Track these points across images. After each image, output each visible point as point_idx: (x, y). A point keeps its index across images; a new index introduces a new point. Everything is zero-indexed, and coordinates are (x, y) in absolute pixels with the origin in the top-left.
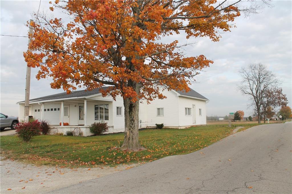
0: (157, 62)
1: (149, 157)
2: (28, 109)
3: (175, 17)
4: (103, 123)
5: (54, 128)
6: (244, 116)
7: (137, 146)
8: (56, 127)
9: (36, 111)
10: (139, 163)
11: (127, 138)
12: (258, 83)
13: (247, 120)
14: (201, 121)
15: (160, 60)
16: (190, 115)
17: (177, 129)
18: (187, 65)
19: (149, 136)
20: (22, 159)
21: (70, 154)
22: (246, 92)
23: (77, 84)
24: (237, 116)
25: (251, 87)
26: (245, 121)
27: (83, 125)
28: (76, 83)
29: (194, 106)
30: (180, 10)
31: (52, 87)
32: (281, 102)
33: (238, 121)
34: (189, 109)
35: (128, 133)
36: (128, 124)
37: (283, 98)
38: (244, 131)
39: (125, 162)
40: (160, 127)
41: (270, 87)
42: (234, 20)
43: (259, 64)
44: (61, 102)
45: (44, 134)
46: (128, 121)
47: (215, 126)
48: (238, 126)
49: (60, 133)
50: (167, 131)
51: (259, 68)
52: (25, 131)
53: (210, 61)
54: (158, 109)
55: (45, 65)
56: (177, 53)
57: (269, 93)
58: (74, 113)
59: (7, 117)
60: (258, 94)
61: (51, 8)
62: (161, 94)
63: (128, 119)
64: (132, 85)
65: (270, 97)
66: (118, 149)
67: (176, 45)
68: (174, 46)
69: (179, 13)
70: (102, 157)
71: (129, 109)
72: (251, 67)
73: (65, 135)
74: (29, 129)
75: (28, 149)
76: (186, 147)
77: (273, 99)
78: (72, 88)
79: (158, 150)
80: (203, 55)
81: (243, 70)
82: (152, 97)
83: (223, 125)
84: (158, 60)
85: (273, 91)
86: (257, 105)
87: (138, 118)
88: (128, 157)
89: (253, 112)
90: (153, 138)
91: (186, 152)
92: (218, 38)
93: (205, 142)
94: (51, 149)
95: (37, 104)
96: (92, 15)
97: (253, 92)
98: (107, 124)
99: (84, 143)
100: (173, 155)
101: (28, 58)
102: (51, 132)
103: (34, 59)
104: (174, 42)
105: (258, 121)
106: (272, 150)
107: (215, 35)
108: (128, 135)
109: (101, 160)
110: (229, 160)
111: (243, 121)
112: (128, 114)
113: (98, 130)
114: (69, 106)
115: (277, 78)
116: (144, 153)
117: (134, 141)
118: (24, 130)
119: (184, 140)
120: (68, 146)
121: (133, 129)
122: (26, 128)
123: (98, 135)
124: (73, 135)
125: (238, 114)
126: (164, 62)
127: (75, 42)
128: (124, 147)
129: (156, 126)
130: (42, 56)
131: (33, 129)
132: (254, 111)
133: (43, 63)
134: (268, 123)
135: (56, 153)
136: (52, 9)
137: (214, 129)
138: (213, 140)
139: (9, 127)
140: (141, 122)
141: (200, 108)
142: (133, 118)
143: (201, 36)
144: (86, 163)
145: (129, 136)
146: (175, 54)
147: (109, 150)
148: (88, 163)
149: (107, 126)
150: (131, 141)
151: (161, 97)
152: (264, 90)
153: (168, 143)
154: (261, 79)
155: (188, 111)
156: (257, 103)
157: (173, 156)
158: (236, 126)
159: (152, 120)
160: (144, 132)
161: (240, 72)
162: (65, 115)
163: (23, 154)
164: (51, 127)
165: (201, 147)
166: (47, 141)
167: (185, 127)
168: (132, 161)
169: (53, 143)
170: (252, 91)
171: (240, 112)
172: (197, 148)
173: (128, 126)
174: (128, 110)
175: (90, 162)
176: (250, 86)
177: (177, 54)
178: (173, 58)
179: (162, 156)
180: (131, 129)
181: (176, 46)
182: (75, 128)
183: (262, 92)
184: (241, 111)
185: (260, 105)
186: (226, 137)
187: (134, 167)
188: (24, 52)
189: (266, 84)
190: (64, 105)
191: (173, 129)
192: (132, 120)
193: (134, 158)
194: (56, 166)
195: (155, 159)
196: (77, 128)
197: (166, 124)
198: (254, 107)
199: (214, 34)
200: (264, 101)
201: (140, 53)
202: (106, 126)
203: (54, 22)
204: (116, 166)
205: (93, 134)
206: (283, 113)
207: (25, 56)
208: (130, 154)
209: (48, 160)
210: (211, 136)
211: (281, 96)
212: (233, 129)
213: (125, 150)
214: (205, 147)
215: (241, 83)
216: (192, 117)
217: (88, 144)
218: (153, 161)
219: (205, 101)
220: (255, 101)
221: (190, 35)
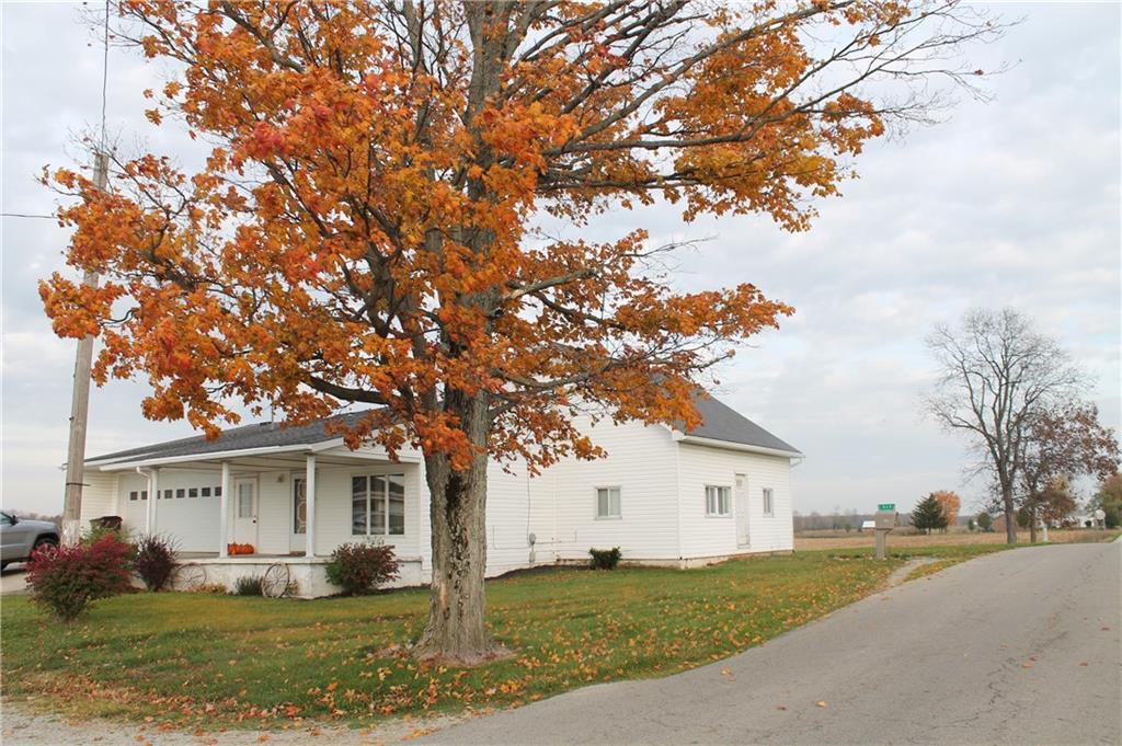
0: (566, 313)
1: (515, 687)
2: (77, 494)
3: (634, 141)
4: (376, 546)
5: (192, 565)
6: (961, 510)
7: (476, 642)
8: (199, 561)
9: (134, 496)
10: (468, 714)
11: (441, 612)
12: (1001, 386)
13: (971, 527)
14: (774, 536)
15: (577, 307)
16: (725, 515)
17: (674, 570)
18: (682, 324)
19: (551, 600)
20: (26, 691)
21: (214, 673)
22: (955, 421)
23: (246, 402)
24: (932, 515)
25: (976, 403)
26: (964, 532)
27: (302, 554)
28: (241, 398)
29: (741, 478)
30: (655, 113)
31: (147, 415)
32: (1096, 456)
33: (938, 530)
34: (720, 489)
35: (443, 592)
36: (443, 556)
37: (1102, 444)
38: (932, 576)
39: (414, 709)
40: (606, 561)
41: (1048, 400)
42: (862, 147)
43: (1005, 313)
44: (221, 463)
45: (153, 587)
46: (442, 546)
47: (824, 557)
48: (913, 555)
49: (216, 584)
50: (632, 578)
51: (1004, 327)
52: (62, 579)
53: (779, 307)
54: (599, 490)
55: (124, 329)
56: (645, 279)
57: (1048, 422)
58: (275, 505)
59: (13, 521)
60: (1003, 427)
61: (151, 113)
62: (587, 439)
63: (444, 537)
64: (459, 405)
65: (1054, 439)
66: (401, 656)
67: (640, 247)
68: (632, 253)
69: (652, 126)
70: (331, 687)
71: (446, 495)
72: (973, 323)
73: (231, 593)
74: (79, 569)
75: (60, 651)
76: (675, 646)
77: (1065, 446)
78: (223, 417)
79: (558, 660)
80: (750, 285)
81: (941, 338)
82: (550, 451)
83: (857, 553)
84: (571, 306)
85: (1062, 415)
86: (1001, 470)
87: (484, 532)
88: (432, 687)
89: (984, 498)
90: (565, 609)
91: (669, 668)
92: (807, 217)
93: (760, 626)
94: (152, 650)
95: (133, 470)
96: (261, 142)
97: (984, 418)
98: (392, 550)
99: (288, 627)
100: (613, 679)
101: (54, 303)
102: (179, 582)
103: (81, 306)
104: (633, 234)
105: (1006, 535)
106: (1011, 660)
107: (791, 208)
108: (442, 598)
109: (326, 699)
110: (822, 703)
111: (958, 533)
112: (444, 517)
113: (358, 574)
114: (258, 480)
115: (1072, 364)
116: (500, 671)
117: (467, 622)
118: (55, 574)
119: (680, 615)
120: (222, 637)
121: (463, 574)
122: (65, 568)
123: (359, 594)
124: (261, 593)
125: (936, 503)
126: (596, 313)
127: (234, 242)
128: (427, 645)
129: (591, 557)
130: (112, 293)
131: (96, 571)
132: (987, 495)
133: (117, 321)
134: (1046, 540)
135: (161, 669)
136: (154, 117)
137: (816, 568)
138: (794, 617)
139: (21, 560)
140: (533, 543)
141: (767, 487)
142: (461, 532)
143: (736, 211)
144: (265, 712)
145: (447, 603)
146: (636, 281)
147: (370, 655)
148: (270, 711)
149: (394, 559)
150: (452, 623)
151: (584, 450)
152: (1029, 411)
153: (611, 631)
154: (1011, 371)
155: (717, 498)
156: (1000, 464)
157: (611, 684)
158: (905, 557)
159: (576, 533)
160: (540, 581)
161: (931, 343)
162: (240, 516)
163: (36, 670)
164: (178, 561)
165: (739, 644)
166: (150, 616)
167: (705, 563)
168: (444, 704)
169: (168, 628)
170: (980, 416)
171: (945, 498)
172: (719, 648)
173: (442, 564)
174: (443, 502)
175: (282, 707)
176: (972, 398)
177: (644, 283)
178: (630, 299)
179: (567, 683)
180: (455, 576)
181: (639, 252)
182: (272, 566)
183: (1020, 418)
184: (949, 492)
185: (1014, 469)
186: (852, 601)
187: (440, 729)
188: (40, 281)
189: (1033, 389)
190: (234, 475)
191: (658, 568)
192: (460, 541)
193: (455, 693)
194: (146, 722)
195: (535, 697)
196: (275, 565)
197: (631, 551)
198: (991, 477)
199: (788, 201)
200: (1028, 452)
201: (465, 285)
202: (389, 558)
203: (141, 169)
204: (372, 726)
205: (338, 590)
206: (1113, 500)
207: (44, 295)
208: (444, 673)
209: (119, 696)
210: (792, 599)
211: (1093, 436)
212: (891, 569)
213: (430, 656)
214: (755, 644)
215: (936, 385)
216: (733, 520)
217: (303, 629)
218: (526, 703)
219: (787, 459)
220: (991, 455)
221: (701, 208)
